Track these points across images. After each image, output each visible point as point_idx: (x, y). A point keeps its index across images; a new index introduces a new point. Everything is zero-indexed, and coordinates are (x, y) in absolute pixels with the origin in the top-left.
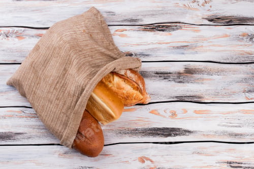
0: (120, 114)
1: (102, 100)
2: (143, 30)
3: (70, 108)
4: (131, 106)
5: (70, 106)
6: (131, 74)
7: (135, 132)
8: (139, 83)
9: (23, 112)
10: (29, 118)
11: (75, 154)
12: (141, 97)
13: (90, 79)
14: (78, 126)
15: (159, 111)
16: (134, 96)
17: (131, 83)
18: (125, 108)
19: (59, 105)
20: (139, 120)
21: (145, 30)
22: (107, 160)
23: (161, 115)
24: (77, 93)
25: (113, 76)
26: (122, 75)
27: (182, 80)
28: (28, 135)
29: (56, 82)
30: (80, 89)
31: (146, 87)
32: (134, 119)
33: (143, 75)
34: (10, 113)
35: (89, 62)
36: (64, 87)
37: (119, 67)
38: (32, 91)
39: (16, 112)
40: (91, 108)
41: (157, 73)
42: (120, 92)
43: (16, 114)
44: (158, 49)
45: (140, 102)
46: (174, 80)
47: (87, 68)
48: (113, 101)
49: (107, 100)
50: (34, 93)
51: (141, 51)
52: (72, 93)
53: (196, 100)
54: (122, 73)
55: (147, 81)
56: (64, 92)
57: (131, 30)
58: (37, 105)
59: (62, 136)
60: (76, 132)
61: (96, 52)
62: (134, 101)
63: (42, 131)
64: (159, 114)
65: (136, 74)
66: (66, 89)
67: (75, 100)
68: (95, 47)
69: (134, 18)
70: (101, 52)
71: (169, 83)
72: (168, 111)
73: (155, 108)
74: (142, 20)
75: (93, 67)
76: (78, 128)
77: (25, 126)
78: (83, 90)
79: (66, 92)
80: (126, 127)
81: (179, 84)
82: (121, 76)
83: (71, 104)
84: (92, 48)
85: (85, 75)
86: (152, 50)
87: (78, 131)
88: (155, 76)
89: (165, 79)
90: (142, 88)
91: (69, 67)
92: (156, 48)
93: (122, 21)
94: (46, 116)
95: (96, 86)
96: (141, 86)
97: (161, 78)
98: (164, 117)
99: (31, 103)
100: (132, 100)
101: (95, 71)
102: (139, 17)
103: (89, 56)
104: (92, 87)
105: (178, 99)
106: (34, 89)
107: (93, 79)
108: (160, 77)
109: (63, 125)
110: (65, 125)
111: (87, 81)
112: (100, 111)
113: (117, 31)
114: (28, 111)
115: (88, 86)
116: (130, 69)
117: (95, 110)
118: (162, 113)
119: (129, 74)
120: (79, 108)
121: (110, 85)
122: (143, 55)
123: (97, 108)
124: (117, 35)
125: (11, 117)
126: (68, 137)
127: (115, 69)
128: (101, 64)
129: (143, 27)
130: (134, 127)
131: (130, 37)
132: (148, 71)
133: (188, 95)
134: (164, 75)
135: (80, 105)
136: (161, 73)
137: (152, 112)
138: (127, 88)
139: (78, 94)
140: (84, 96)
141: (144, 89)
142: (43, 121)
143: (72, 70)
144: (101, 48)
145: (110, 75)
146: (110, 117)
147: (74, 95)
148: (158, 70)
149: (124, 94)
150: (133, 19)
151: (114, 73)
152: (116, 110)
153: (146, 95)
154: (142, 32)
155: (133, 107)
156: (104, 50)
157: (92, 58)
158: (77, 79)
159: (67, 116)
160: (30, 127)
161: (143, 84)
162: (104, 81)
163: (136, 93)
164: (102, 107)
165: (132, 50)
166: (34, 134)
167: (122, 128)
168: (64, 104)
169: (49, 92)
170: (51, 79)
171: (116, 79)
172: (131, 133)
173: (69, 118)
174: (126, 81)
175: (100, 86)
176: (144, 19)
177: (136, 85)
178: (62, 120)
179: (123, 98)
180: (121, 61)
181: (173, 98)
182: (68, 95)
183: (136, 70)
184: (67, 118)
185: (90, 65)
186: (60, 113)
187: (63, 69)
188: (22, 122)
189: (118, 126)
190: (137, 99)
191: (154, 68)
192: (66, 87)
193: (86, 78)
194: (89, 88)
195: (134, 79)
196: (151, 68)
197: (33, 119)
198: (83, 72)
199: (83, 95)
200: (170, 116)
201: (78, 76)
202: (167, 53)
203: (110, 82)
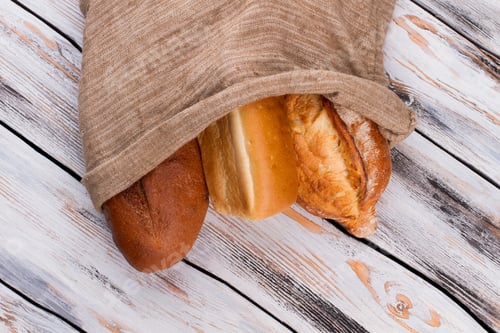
0: (271, 212)
1: (249, 146)
2: (475, 61)
3: (161, 112)
4: (317, 215)
5: (165, 109)
6: (367, 138)
7: (281, 283)
8: (373, 173)
9: (60, 51)
10: (62, 74)
11: (104, 231)
12: (354, 210)
13: (257, 75)
14: (150, 168)
15: (373, 276)
16: (339, 195)
17: (352, 158)
18: (297, 208)
19: (141, 85)
20: (310, 263)
21: (480, 62)
22: (168, 299)
23: (371, 289)
24: (202, 88)
25: (321, 110)
26: (343, 124)
27: (481, 242)
28: (32, 109)
29: (173, 28)
30: (215, 81)
31: (384, 195)
32: (302, 251)
33: (396, 163)
34: (29, 32)
35: (286, 34)
36: (184, 54)
37: (349, 98)
38: (107, 12)
39: (42, 37)
40: (212, 150)
41: (434, 183)
42: (311, 160)
43: (41, 42)
44: (478, 130)
45: (342, 220)
46: (463, 228)
47: (271, 45)
48: (274, 167)
49: (261, 154)
50: (110, 19)
51: (434, 106)
52: (192, 78)
53: (481, 312)
54: (349, 118)
55: (395, 183)
56: (176, 65)
57: (448, 39)
58: (96, 52)
59: (96, 164)
60: (135, 180)
61: (322, 25)
62: (329, 208)
63: (69, 123)
64: (367, 282)
65: (379, 147)
66: (185, 61)
67: (185, 100)
68: (329, 11)
69: (474, 17)
70: (333, 35)
71: (447, 226)
72: (393, 291)
73: (370, 263)
74: (488, 35)
75: (286, 53)
76: (145, 173)
77: (40, 86)
78: (220, 87)
79: (181, 68)
80: (269, 256)
81: (469, 247)
82: (338, 124)
83: (170, 104)
84: (318, 10)
85: (253, 57)
86: (463, 120)
87: (141, 180)
88: (423, 187)
89: (443, 209)
90: (371, 191)
91: (229, 13)
92: (475, 123)
93: (441, 5)
94: (96, 91)
95: (257, 102)
96: (371, 183)
97: (435, 202)
98: (376, 298)
99: (85, 38)
100: (326, 200)
101: (282, 66)
102: (486, 23)
103: (295, 22)
104: (244, 96)
105: (440, 281)
106: (115, 10)
107: (263, 79)
108: (435, 196)
109: (119, 139)
110: (123, 143)
111: (245, 73)
112: (228, 170)
113: (411, 18)
114: (73, 56)
115: (237, 87)
116: (375, 126)
117: (219, 161)
118: (377, 283)
119: (363, 133)
120: (180, 125)
121: (298, 128)
122: (433, 118)
123: (225, 156)
124: (406, 27)
125: (24, 41)
126: (107, 176)
127: (335, 94)
128: (311, 60)
129: (480, 53)
130: (286, 268)
131: (431, 53)
132: (418, 162)
133: (471, 289)
134: (447, 200)
135: (186, 120)
136: (444, 191)
137: (355, 266)
138: (334, 165)
139: (203, 92)
140: (212, 105)
141: (374, 195)
142: (82, 98)
143: (231, 26)
144: (338, 24)
145: (314, 101)
146: (241, 203)
147: (192, 87)
148: (441, 178)
149: (315, 171)
150: (471, 17)
151: (326, 103)
152: (266, 195)
153: (368, 215)
154: (468, 62)
155: (318, 220)
156: (342, 33)
157: (301, 31)
158: (226, 52)
159: (140, 125)
160: (51, 95)
161: (382, 183)
162: (291, 108)
163: (346, 191)
164: (237, 161)
165: (416, 87)
166: (47, 117)
167: (258, 251)
168: (155, 94)
169: (141, 40)
170: (171, 12)
171: (322, 124)
172: (270, 278)
173: (142, 133)
174: (343, 146)
175: (269, 108)
176: (495, 36)
177: (360, 172)
178: (122, 127)
179: (307, 180)
180: (364, 87)
181: (430, 268)
182: (180, 78)
183: (387, 136)
184: (137, 130)
185: (285, 44)
186: (131, 108)
187: (213, 7)
188: (41, 70)
189: (250, 238)
190: (339, 209)
191: (438, 166)
192: (189, 55)
193: (248, 66)
194: (236, 94)
195: (365, 155)
196: (430, 160)
197: (70, 82)
198: (252, 48)
199: (211, 99)
200: (390, 306)
201: (233, 48)
202: (492, 152)
203: (303, 119)
